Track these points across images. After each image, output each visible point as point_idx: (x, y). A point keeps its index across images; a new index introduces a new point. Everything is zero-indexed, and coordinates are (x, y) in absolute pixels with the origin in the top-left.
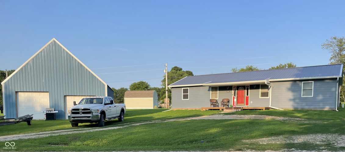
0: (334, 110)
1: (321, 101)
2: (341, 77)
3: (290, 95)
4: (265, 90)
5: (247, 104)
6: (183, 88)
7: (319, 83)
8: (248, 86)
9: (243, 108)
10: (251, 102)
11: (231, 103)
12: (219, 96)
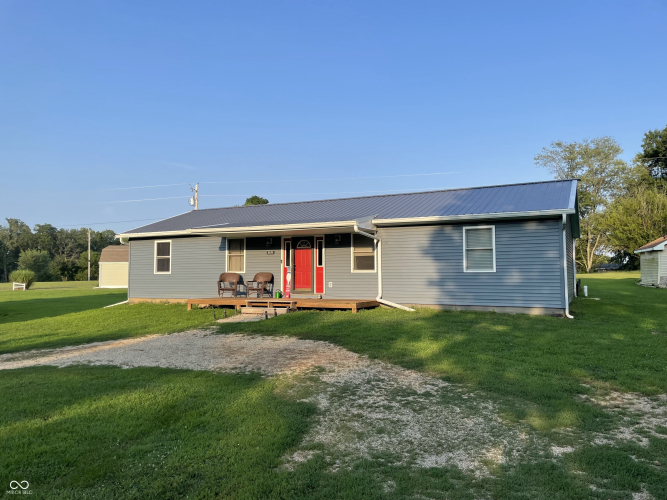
0: (560, 315)
1: (517, 288)
2: (574, 211)
3: (430, 268)
4: (364, 251)
5: (320, 290)
6: (156, 242)
7: (509, 233)
8: (321, 238)
9: (298, 305)
10: (330, 285)
11: (279, 286)
12: (246, 264)
